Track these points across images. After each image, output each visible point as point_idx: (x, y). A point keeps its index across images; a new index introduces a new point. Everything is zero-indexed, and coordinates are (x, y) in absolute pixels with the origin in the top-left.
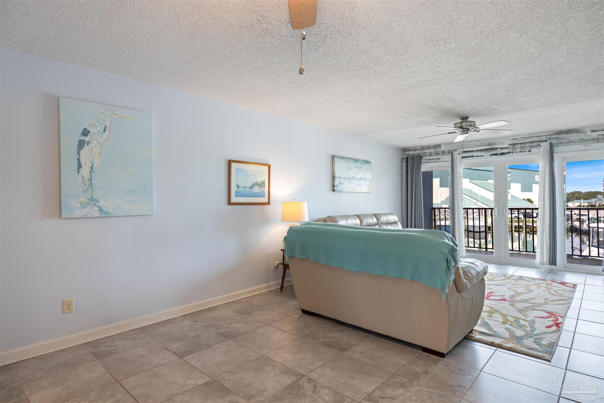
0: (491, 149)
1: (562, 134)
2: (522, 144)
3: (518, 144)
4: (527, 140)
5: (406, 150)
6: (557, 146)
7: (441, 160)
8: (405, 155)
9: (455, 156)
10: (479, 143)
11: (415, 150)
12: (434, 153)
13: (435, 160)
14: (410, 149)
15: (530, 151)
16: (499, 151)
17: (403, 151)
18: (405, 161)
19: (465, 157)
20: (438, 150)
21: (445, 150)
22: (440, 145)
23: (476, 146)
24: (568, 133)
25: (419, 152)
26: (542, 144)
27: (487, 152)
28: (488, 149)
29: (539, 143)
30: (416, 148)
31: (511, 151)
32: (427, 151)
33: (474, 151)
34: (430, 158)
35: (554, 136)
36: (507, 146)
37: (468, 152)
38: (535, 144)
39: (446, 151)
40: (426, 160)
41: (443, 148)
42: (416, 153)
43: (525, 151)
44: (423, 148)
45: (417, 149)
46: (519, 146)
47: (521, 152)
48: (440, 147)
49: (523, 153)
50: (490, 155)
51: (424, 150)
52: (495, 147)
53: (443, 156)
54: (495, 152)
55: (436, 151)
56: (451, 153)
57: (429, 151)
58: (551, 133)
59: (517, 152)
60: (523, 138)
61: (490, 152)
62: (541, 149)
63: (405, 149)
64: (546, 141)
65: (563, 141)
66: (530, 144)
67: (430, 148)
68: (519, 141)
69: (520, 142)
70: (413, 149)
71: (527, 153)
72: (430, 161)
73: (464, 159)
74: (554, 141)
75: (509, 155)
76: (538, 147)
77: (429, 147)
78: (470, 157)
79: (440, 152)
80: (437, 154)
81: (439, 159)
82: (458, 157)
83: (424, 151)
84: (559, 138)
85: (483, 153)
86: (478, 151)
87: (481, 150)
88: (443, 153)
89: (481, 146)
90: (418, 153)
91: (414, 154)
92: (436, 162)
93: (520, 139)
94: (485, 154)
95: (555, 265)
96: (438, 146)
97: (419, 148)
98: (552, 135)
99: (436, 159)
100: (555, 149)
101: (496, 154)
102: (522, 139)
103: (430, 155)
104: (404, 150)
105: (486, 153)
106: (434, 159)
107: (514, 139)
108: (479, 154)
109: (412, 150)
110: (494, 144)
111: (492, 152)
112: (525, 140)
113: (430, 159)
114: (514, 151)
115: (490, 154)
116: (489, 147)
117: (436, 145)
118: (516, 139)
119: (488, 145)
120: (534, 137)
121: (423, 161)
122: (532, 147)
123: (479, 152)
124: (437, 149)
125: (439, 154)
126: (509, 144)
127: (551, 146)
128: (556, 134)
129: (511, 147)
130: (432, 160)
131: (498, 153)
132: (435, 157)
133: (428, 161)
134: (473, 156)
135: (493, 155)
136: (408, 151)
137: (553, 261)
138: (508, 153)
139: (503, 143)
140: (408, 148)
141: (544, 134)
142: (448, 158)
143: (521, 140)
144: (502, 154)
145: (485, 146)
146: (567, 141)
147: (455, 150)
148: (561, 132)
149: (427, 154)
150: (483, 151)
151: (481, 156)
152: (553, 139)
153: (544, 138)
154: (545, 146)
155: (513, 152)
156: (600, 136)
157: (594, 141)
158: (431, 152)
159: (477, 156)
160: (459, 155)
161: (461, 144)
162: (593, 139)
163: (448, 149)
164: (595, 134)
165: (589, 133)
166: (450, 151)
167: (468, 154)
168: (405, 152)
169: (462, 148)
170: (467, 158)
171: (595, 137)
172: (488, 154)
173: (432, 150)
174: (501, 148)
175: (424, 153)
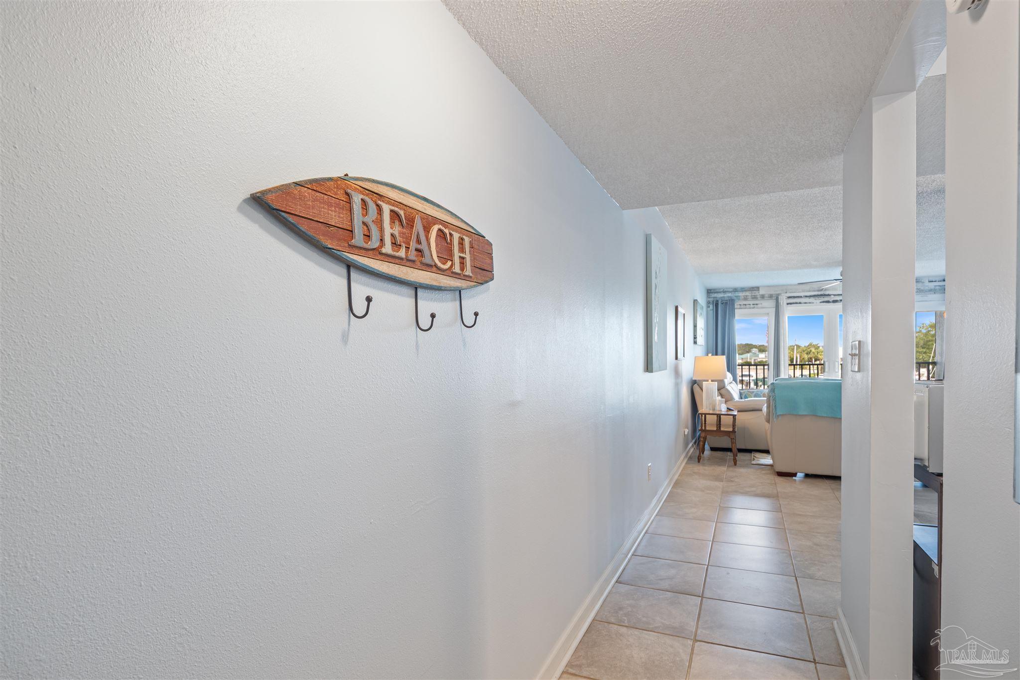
0: (821, 295)
5: (712, 291)
7: (759, 305)
8: (711, 298)
9: (781, 301)
10: (807, 288)
11: (724, 292)
12: (750, 297)
13: (752, 306)
14: (717, 291)
16: (833, 298)
17: (708, 292)
18: (713, 305)
19: (791, 304)
20: (757, 293)
22: (758, 288)
23: (804, 291)
25: (730, 295)
27: (817, 299)
28: (818, 295)
30: (726, 290)
32: (741, 294)
33: (801, 297)
34: (745, 302)
36: (840, 292)
37: (794, 297)
39: (766, 295)
40: (740, 305)
41: (762, 292)
42: (725, 296)
44: (735, 290)
45: (727, 291)
50: (821, 302)
52: (827, 293)
53: (762, 302)
54: (826, 299)
55: (753, 294)
56: (774, 297)
57: (743, 294)
61: (821, 299)
63: (710, 290)
67: (745, 291)
70: (722, 290)
73: (789, 305)
77: (743, 290)
78: (796, 303)
79: (758, 296)
80: (755, 298)
81: (757, 304)
82: (783, 303)
83: (737, 294)
85: (812, 300)
86: (806, 296)
87: (811, 296)
88: (763, 297)
89: (810, 291)
90: (728, 297)
91: (724, 297)
92: (754, 308)
94: (815, 301)
96: (755, 289)
97: (731, 290)
99: (753, 304)
101: (828, 302)
103: (746, 299)
106: (750, 305)
108: (807, 300)
109: (720, 292)
110: (825, 290)
111: (823, 299)
113: (745, 305)
115: (820, 301)
116: (820, 293)
117: (753, 288)
119: (818, 291)
121: (736, 306)
123: (808, 298)
124: (755, 292)
125: (757, 298)
130: (747, 306)
131: (830, 300)
132: (751, 303)
133: (743, 306)
134: (800, 303)
135: (823, 302)
136: (715, 293)
138: (840, 300)
139: (835, 289)
140: (715, 290)
142: (771, 303)
144: (835, 301)
145: (814, 291)
147: (778, 295)
149: (741, 298)
150: (812, 298)
151: (810, 303)
156: (937, 288)
157: (931, 293)
158: (746, 296)
159: (805, 303)
160: (783, 300)
161: (785, 288)
162: (930, 290)
163: (769, 293)
164: (932, 285)
165: (927, 283)
166: (771, 295)
167: (794, 300)
168: (711, 294)
169: (786, 293)
170: (793, 305)
171: (933, 287)
172: (818, 301)
173: (748, 293)
174: (834, 295)
175: (736, 296)
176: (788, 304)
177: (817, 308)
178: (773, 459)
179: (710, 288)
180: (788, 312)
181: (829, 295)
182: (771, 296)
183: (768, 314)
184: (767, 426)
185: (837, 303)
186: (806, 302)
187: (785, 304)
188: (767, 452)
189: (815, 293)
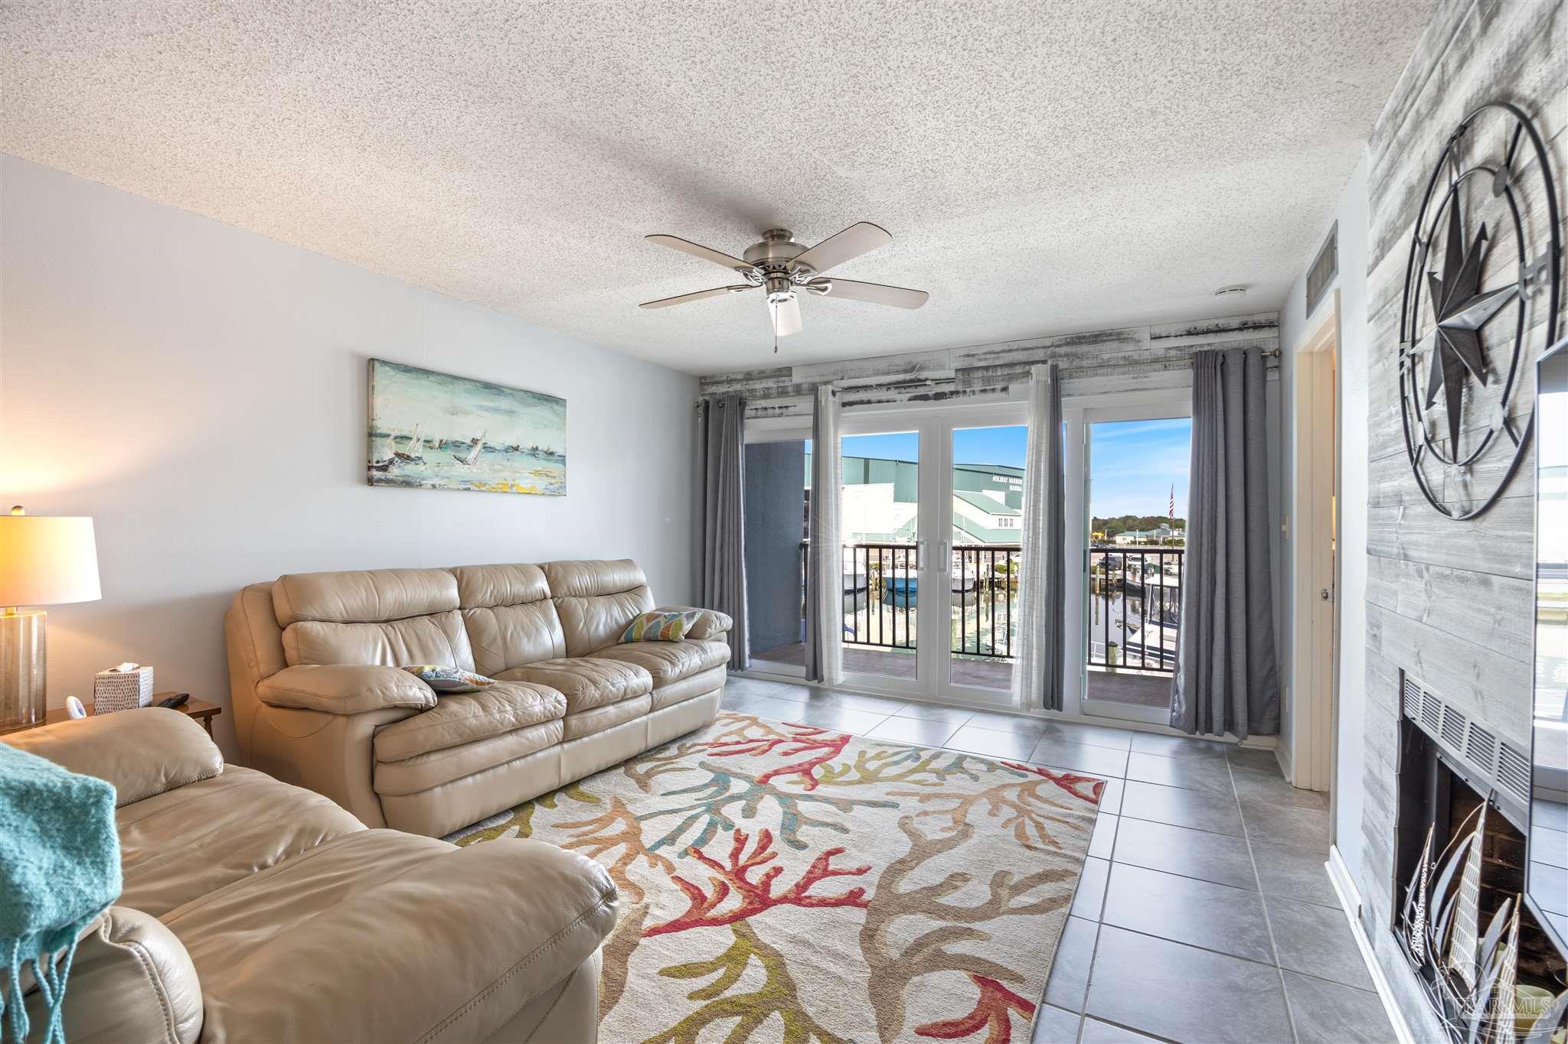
0: (912, 381)
1: (1081, 343)
2: (987, 368)
3: (978, 368)
4: (998, 358)
5: (708, 380)
6: (1071, 377)
7: (790, 410)
8: (706, 395)
9: (823, 401)
10: (883, 365)
11: (730, 381)
12: (774, 391)
13: (777, 411)
14: (717, 379)
15: (1005, 389)
16: (931, 389)
17: (702, 384)
18: (701, 410)
19: (850, 404)
20: (786, 382)
21: (802, 384)
22: (789, 369)
23: (877, 373)
24: (1095, 342)
25: (738, 387)
26: (1034, 369)
27: (903, 390)
28: (905, 382)
29: (1027, 368)
30: (732, 377)
31: (960, 388)
32: (758, 385)
33: (871, 387)
34: (764, 403)
35: (1063, 350)
36: (952, 374)
37: (857, 388)
38: (1018, 370)
39: (805, 386)
40: (756, 409)
41: (797, 378)
42: (731, 389)
43: (993, 390)
44: (749, 376)
45: (734, 380)
46: (979, 374)
47: (984, 391)
48: (791, 375)
49: (990, 395)
50: (910, 400)
51: (751, 382)
52: (923, 375)
53: (795, 401)
54: (921, 391)
55: (781, 384)
56: (814, 390)
57: (764, 385)
58: (1056, 340)
59: (974, 392)
60: (990, 353)
61: (910, 390)
62: (1032, 383)
63: (705, 378)
64: (1044, 362)
65: (1084, 363)
66: (1006, 371)
67: (766, 377)
68: (980, 360)
69: (983, 364)
70: (724, 378)
71: (998, 395)
72: (764, 412)
73: (847, 408)
74: (1063, 364)
75: (955, 399)
76: (1024, 380)
77: (763, 375)
78: (862, 402)
79: (790, 389)
80: (783, 392)
81: (786, 407)
82: (830, 404)
83: (751, 385)
84: (1076, 355)
85: (892, 394)
86: (880, 385)
87: (888, 386)
88: (798, 390)
89: (888, 373)
90: (735, 391)
91: (725, 393)
92: (780, 415)
93: (982, 357)
94: (898, 397)
95: (1060, 708)
96: (784, 372)
97: (740, 377)
98: (1059, 346)
99: (780, 408)
100: (1067, 385)
101: (925, 398)
102: (988, 356)
103: (767, 395)
104: (704, 380)
105: (900, 393)
106: (774, 408)
107: (968, 356)
108: (883, 394)
109: (721, 382)
110: (922, 369)
111: (914, 390)
112: (994, 358)
113: (766, 409)
114: (968, 390)
115: (909, 395)
116: (908, 376)
117: (779, 370)
118: (973, 355)
119: (906, 371)
120: (1017, 350)
121: (748, 412)
122: (1011, 378)
123: (884, 389)
124: (784, 379)
125: (788, 393)
126: (956, 370)
127: (1056, 378)
128: (1068, 344)
129: (960, 375)
130: (770, 411)
131: (931, 394)
132: (776, 402)
133: (760, 413)
134: (869, 402)
135: (916, 398)
136: (712, 383)
137: (1053, 697)
138: (952, 393)
139: (942, 367)
140: (712, 376)
141: (1040, 343)
142: (805, 405)
143: (986, 359)
144: (939, 396)
145: (898, 372)
146: (1094, 363)
147: (826, 383)
148: (1079, 339)
149: (758, 394)
150: (892, 389)
151: (888, 401)
152: (1061, 356)
153: (1040, 354)
154: (1041, 373)
155: (965, 392)
156: (1173, 353)
157: (1157, 366)
158: (768, 389)
159: (879, 402)
160: (832, 396)
161: (841, 367)
162: (1156, 360)
163: (810, 380)
164: (1159, 347)
165: (1147, 343)
166: (813, 384)
167: (860, 396)
168: (705, 387)
169: (842, 379)
170: (855, 406)
171: (1161, 353)
172: (905, 395)
173: (771, 383)
174: (936, 380)
175: (751, 391)
176: (844, 405)
177: (905, 415)
179: (703, 375)
181: (925, 381)
182: (808, 387)
183: (802, 428)
185: (943, 401)
186: (884, 398)
187: (835, 405)
189: (901, 377)
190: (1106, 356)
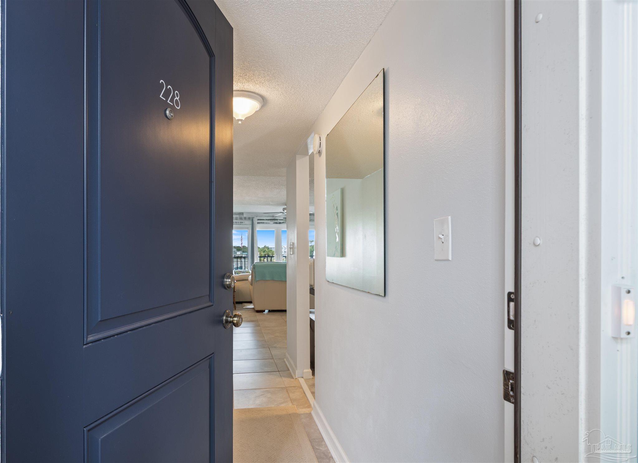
0: (274, 219)
7: (244, 223)
9: (254, 222)
13: (240, 223)
16: (279, 221)
20: (242, 216)
22: (243, 213)
23: (265, 217)
31: (284, 222)
33: (264, 220)
36: (282, 219)
37: (261, 220)
39: (247, 218)
41: (245, 216)
48: (243, 215)
50: (273, 223)
52: (276, 218)
53: (245, 221)
54: (276, 221)
55: (240, 217)
72: (236, 223)
73: (258, 224)
75: (283, 224)
78: (262, 223)
79: (243, 218)
80: (241, 219)
81: (242, 222)
85: (269, 222)
86: (267, 220)
87: (269, 220)
88: (245, 218)
89: (268, 217)
92: (241, 224)
94: (270, 222)
96: (241, 214)
99: (240, 222)
101: (277, 223)
103: (236, 219)
106: (238, 222)
113: (236, 222)
116: (273, 218)
117: (240, 213)
119: (272, 217)
124: (241, 215)
125: (242, 219)
126: (283, 218)
132: (240, 221)
134: (264, 223)
138: (283, 223)
139: (280, 217)
142: (249, 222)
144: (280, 223)
145: (270, 217)
147: (254, 218)
158: (237, 217)
160: (256, 221)
161: (257, 214)
163: (248, 216)
167: (261, 221)
169: (257, 217)
170: (260, 224)
172: (272, 222)
174: (280, 220)
176: (258, 223)
177: (272, 227)
178: (254, 305)
180: (258, 228)
181: (277, 220)
182: (249, 218)
183: (248, 228)
184: (251, 287)
185: (281, 224)
186: (267, 222)
187: (256, 223)
188: (250, 302)
189: (271, 218)
190: (312, 218)
